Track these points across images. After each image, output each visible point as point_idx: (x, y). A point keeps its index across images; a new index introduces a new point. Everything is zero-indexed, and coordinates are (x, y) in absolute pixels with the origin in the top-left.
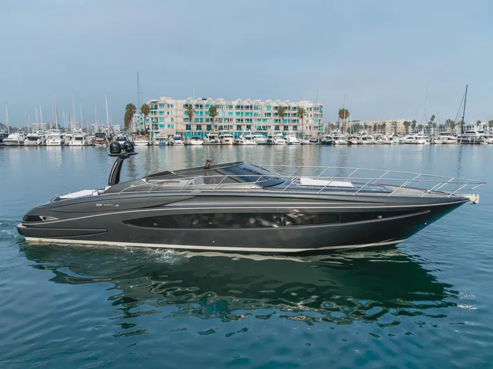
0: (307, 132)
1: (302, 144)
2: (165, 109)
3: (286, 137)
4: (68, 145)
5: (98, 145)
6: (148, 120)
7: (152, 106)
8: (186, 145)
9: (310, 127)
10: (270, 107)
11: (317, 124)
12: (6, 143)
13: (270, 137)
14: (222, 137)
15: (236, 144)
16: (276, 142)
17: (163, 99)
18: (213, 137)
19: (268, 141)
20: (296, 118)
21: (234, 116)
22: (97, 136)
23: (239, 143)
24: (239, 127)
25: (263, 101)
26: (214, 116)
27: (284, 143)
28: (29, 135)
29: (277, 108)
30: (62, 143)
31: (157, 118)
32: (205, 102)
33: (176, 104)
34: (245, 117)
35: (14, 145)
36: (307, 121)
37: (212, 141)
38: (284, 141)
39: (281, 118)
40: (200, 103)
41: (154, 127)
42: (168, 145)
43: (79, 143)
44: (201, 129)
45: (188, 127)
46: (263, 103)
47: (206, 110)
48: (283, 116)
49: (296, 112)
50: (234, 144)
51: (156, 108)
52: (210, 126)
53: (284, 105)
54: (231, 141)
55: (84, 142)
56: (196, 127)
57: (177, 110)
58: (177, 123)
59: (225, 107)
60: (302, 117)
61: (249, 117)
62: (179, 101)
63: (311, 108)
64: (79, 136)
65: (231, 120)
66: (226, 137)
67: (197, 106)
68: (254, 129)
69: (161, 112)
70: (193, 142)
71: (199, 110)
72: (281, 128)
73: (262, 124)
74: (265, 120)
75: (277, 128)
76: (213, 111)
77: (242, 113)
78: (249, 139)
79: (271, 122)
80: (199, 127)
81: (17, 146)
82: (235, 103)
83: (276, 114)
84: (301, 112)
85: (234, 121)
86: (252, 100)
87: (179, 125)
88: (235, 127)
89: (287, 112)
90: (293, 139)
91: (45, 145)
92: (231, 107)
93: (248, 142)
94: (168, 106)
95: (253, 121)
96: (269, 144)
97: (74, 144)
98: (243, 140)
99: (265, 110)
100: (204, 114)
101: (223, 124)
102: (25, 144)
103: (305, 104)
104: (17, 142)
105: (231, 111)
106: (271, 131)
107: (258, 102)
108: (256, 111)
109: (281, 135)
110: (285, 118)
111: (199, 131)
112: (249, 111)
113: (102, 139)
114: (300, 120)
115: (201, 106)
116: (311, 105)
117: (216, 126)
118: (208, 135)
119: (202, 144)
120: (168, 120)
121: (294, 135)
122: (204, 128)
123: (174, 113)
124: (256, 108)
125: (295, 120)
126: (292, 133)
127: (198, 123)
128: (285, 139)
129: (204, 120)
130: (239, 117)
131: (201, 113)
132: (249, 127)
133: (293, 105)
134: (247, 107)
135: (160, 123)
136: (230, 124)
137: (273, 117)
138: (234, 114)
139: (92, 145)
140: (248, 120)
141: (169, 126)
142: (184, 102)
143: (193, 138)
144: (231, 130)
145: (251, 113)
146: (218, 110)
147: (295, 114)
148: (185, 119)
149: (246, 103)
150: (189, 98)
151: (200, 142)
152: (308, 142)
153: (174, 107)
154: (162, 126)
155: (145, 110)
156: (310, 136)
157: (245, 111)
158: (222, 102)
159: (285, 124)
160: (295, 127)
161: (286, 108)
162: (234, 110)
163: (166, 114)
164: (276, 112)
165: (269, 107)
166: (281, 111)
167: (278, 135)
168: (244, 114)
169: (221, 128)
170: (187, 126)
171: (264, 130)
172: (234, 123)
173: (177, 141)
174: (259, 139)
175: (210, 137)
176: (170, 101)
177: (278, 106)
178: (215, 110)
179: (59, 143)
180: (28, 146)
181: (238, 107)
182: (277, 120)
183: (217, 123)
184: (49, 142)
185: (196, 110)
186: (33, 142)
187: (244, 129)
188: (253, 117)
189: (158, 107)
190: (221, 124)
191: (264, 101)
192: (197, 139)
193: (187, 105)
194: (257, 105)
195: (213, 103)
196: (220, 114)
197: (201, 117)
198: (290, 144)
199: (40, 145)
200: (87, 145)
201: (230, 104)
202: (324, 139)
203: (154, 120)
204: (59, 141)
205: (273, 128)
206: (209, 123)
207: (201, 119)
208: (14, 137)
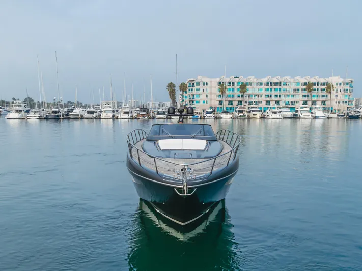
0: (336, 107)
1: (328, 118)
2: (201, 87)
3: (313, 111)
4: (117, 118)
5: (141, 119)
6: (186, 97)
7: (190, 84)
8: (216, 118)
9: (339, 102)
10: (299, 83)
11: (347, 99)
12: (71, 117)
13: (297, 111)
14: (250, 112)
15: (262, 118)
16: (302, 116)
17: (199, 78)
18: (241, 112)
19: (295, 115)
20: (324, 93)
21: (264, 93)
22: (141, 111)
23: (266, 117)
24: (268, 103)
25: (292, 77)
26: (244, 92)
27: (310, 117)
28: (88, 110)
29: (305, 84)
30: (113, 116)
31: (193, 95)
32: (237, 80)
33: (211, 82)
34: (274, 93)
35: (77, 118)
36: (336, 96)
37: (240, 115)
38: (310, 115)
39: (309, 94)
40: (231, 81)
41: (191, 102)
42: (201, 118)
43: (126, 116)
44: (232, 104)
45: (221, 103)
46: (292, 80)
47: (237, 87)
48: (310, 91)
49: (324, 87)
50: (261, 118)
51: (193, 87)
52: (241, 102)
53: (313, 81)
54: (258, 115)
55: (130, 116)
56: (227, 102)
57: (211, 87)
58: (211, 99)
59: (255, 85)
60: (330, 92)
61: (278, 93)
62: (213, 80)
63: (340, 84)
64: (127, 110)
65: (261, 96)
66: (253, 111)
67: (229, 83)
68: (282, 104)
69: (197, 90)
70: (223, 116)
71: (231, 87)
72: (309, 103)
73: (290, 99)
74: (293, 95)
75: (305, 103)
76: (243, 87)
77: (271, 89)
78: (275, 113)
79: (299, 97)
80: (230, 103)
81: (79, 119)
82: (265, 80)
83: (305, 90)
84: (329, 88)
85: (264, 96)
86: (281, 77)
87: (213, 101)
88: (264, 103)
89: (315, 87)
90: (319, 113)
91: (100, 119)
92: (261, 84)
93: (274, 116)
94: (204, 84)
95: (282, 97)
96: (295, 117)
97: (122, 117)
98: (270, 114)
99: (294, 86)
100: (236, 91)
101: (253, 100)
102: (85, 117)
103: (334, 80)
104: (78, 115)
105: (260, 87)
106: (299, 106)
107: (288, 78)
108: (285, 88)
109: (308, 109)
110: (313, 93)
111: (230, 106)
112: (278, 87)
113: (144, 113)
114: (329, 95)
115: (233, 83)
116: (341, 80)
117: (246, 102)
118: (237, 110)
119: (231, 118)
120: (203, 97)
121: (321, 109)
122: (235, 103)
123: (209, 90)
124: (285, 84)
125: (323, 96)
126: (319, 108)
127: (229, 99)
128: (312, 113)
129: (235, 97)
130: (269, 93)
131: (233, 90)
132: (277, 102)
133: (322, 80)
134: (276, 84)
135: (196, 99)
136: (260, 99)
137: (301, 93)
138: (264, 90)
139: (136, 118)
140: (277, 95)
141: (204, 102)
142: (218, 80)
143: (223, 113)
144: (260, 106)
145: (280, 89)
146: (248, 87)
147: (324, 90)
148: (219, 96)
149: (275, 80)
150: (222, 77)
151: (229, 116)
152: (335, 116)
153: (209, 85)
154: (197, 102)
155: (183, 88)
156: (338, 110)
157: (274, 87)
158: (252, 79)
159: (313, 99)
160: (324, 102)
161: (315, 84)
162: (264, 87)
163: (201, 91)
164: (305, 87)
165: (297, 83)
166: (309, 87)
167: (305, 109)
168: (273, 90)
169: (251, 103)
170: (220, 101)
171: (292, 105)
172: (264, 99)
173: (208, 115)
174: (285, 113)
175: (239, 111)
176: (205, 80)
177: (307, 82)
178: (245, 86)
179: (111, 117)
180: (87, 119)
181: (267, 84)
182: (305, 96)
183: (246, 99)
184: (103, 115)
185: (228, 87)
186: (90, 116)
187: (272, 104)
188: (282, 93)
189: (195, 85)
190: (251, 100)
191: (294, 78)
192: (226, 113)
193: (220, 83)
194: (286, 81)
195: (245, 81)
196: (250, 90)
197: (233, 93)
198: (316, 118)
199: (96, 118)
200: (132, 118)
201: (260, 81)
202: (353, 114)
203: (191, 97)
204: (111, 115)
205: (301, 103)
206: (240, 99)
207: (233, 96)
208: (77, 111)
